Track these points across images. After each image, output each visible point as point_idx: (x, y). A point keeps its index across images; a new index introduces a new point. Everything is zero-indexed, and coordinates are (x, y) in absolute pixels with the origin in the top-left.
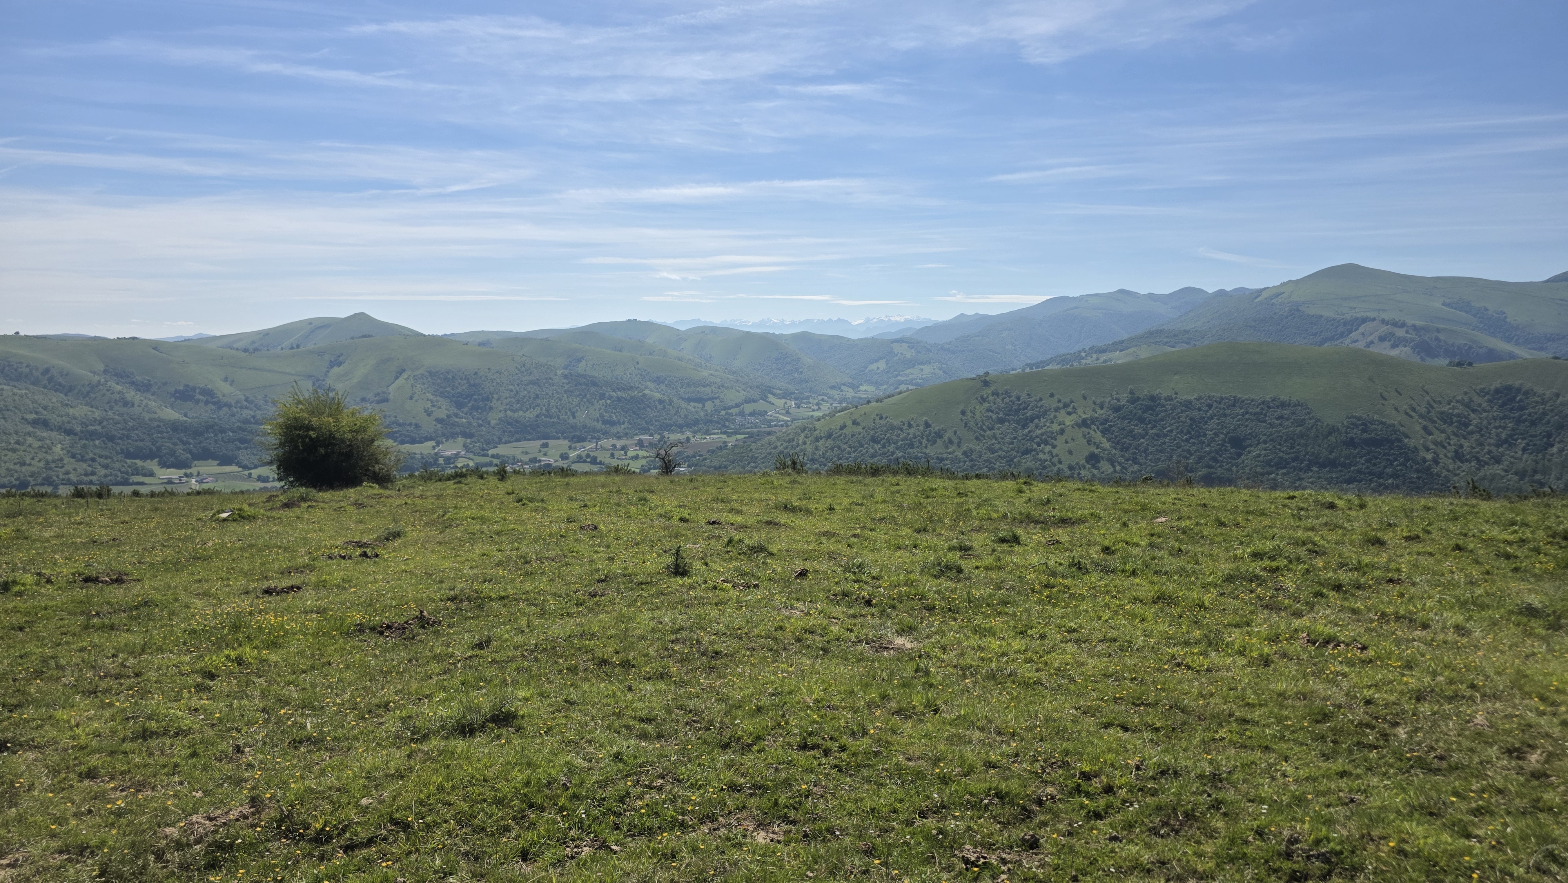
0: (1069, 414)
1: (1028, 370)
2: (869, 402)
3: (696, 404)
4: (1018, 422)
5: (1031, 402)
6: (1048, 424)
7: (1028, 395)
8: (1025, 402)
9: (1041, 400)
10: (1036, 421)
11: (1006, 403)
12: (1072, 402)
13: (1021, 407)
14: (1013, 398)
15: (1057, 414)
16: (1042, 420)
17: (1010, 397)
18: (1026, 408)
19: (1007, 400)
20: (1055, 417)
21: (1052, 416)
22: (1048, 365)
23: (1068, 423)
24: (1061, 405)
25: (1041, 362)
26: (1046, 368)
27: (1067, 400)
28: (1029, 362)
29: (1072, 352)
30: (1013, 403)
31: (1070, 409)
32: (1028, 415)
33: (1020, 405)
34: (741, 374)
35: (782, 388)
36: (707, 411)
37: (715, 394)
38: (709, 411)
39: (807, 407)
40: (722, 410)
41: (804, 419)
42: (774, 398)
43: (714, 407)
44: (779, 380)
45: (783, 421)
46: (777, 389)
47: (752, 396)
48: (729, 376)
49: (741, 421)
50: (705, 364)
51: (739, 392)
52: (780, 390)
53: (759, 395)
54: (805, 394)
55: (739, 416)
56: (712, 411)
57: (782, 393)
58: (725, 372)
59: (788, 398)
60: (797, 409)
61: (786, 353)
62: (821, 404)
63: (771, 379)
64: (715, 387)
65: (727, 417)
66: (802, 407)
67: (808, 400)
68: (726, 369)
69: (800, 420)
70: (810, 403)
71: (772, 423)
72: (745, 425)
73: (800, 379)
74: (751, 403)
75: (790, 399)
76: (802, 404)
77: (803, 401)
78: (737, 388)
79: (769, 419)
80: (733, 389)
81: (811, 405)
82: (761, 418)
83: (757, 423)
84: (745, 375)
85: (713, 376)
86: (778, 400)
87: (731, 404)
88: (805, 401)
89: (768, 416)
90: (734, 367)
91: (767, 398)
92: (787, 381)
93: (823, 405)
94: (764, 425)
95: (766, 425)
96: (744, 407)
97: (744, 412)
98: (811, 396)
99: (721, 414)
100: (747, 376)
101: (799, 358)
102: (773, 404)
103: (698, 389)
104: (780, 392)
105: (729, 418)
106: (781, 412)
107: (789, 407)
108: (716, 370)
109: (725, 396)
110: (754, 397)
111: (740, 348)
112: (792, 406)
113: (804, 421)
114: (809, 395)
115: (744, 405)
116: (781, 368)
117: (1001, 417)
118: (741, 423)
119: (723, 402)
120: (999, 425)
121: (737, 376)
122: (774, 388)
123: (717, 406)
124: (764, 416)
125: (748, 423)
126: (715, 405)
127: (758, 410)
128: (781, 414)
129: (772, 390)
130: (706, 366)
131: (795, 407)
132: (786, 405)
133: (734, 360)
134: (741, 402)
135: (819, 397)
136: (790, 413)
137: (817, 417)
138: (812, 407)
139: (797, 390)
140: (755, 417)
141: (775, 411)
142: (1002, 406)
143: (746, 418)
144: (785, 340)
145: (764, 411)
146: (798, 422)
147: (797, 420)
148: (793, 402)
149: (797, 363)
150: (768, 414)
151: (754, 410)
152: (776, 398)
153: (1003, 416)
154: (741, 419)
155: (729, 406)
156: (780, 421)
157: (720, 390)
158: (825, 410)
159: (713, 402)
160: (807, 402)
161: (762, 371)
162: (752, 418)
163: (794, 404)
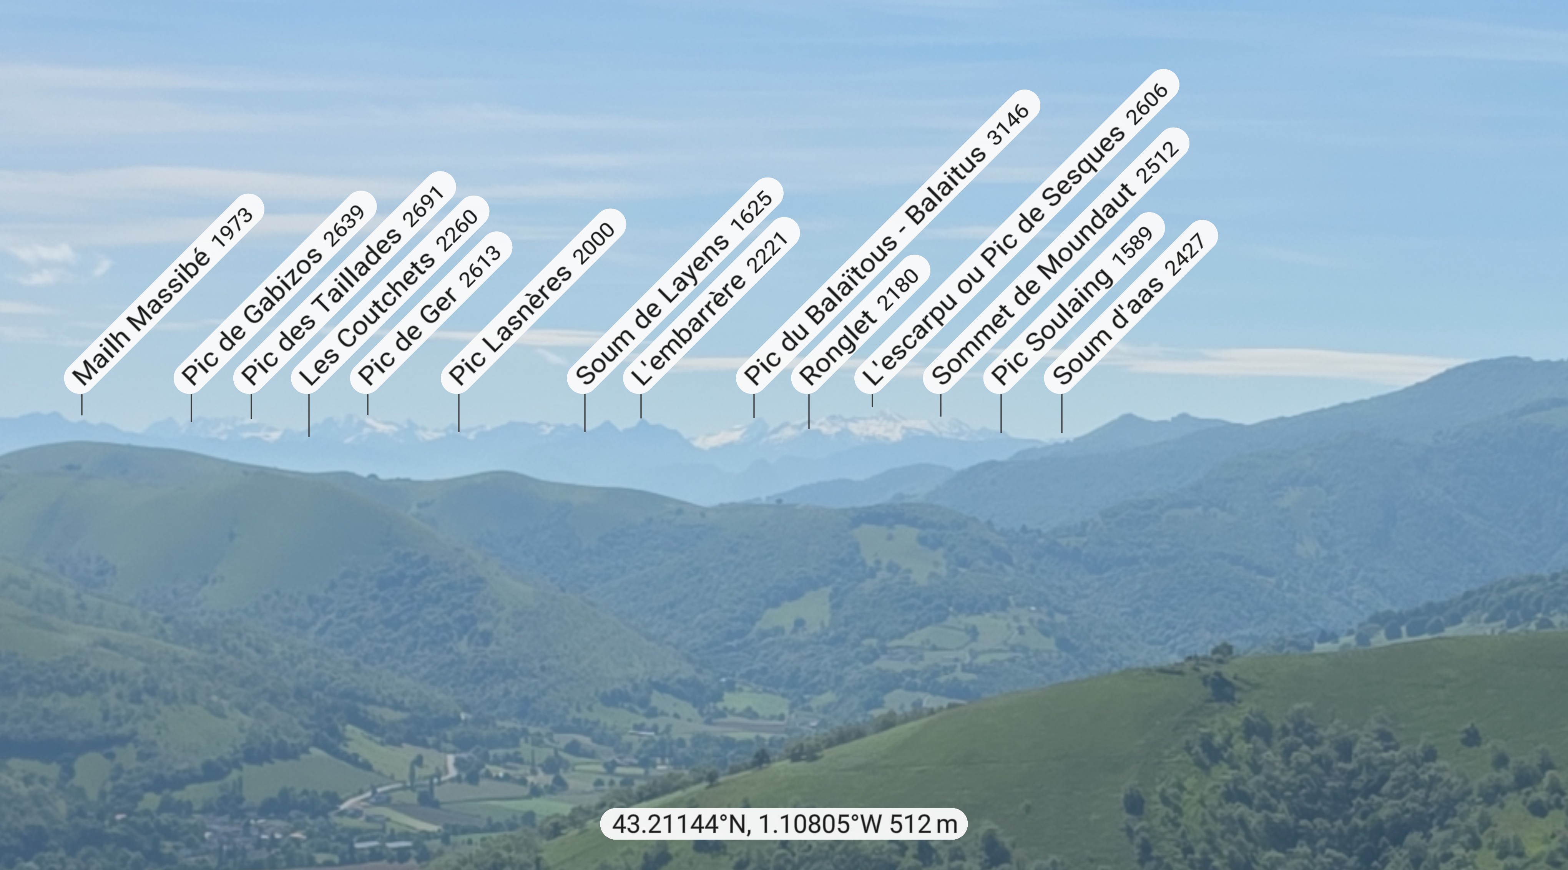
0: (1539, 810)
1: (1380, 640)
2: (762, 759)
3: (35, 766)
4: (1345, 843)
5: (1393, 764)
6: (1458, 851)
7: (1384, 736)
8: (1369, 766)
9: (1430, 755)
10: (1414, 838)
11: (1301, 768)
12: (1547, 765)
13: (1356, 785)
14: (1325, 749)
15: (1493, 810)
16: (1438, 835)
17: (1313, 743)
18: (1376, 790)
19: (1303, 755)
20: (1485, 823)
21: (1473, 819)
22: (1456, 620)
23: (1533, 849)
24: (1507, 777)
25: (1430, 607)
26: (1450, 631)
27: (1530, 760)
28: (1385, 606)
29: (1545, 573)
30: (1328, 767)
31: (1540, 794)
32: (1384, 813)
33: (1353, 775)
34: (229, 644)
35: (402, 702)
36: (80, 792)
37: (120, 724)
38: (93, 795)
39: (507, 777)
40: (146, 788)
41: (494, 827)
42: (370, 739)
43: (114, 778)
44: (394, 668)
45: (406, 836)
46: (382, 704)
47: (275, 733)
48: (179, 648)
49: (226, 834)
50: (78, 596)
51: (223, 716)
52: (398, 706)
53: (307, 727)
54: (499, 723)
55: (221, 813)
56: (103, 795)
57: (405, 722)
58: (162, 631)
59: (431, 740)
60: (465, 785)
61: (425, 559)
62: (566, 765)
63: (356, 664)
64: (119, 696)
65: (165, 818)
66: (488, 775)
67: (511, 751)
68: (167, 620)
69: (477, 830)
70: (521, 761)
71: (358, 846)
72: (244, 851)
73: (482, 663)
74: (272, 763)
75: (437, 746)
76: (488, 767)
77: (492, 753)
78: (215, 698)
79: (344, 830)
80: (194, 702)
81: (523, 770)
82: (311, 822)
83: (297, 841)
84: (249, 644)
85: (115, 648)
86: (387, 750)
87: (184, 766)
88: (500, 752)
89: (342, 813)
90: (203, 613)
91: (342, 739)
92: (424, 671)
93: (574, 770)
94: (326, 850)
95: (335, 851)
96: (240, 779)
97: (241, 800)
98: (525, 732)
99: (141, 806)
100: (258, 650)
101: (481, 580)
102: (367, 766)
103: (47, 703)
104: (399, 715)
105: (175, 823)
106: (397, 797)
107: (431, 778)
108: (126, 626)
109: (159, 733)
110: (285, 738)
111: (232, 536)
112: (447, 771)
113: (494, 835)
114: (519, 726)
115: (240, 768)
116: (404, 618)
117: (1283, 822)
118: (228, 843)
119: (149, 756)
120: (1274, 853)
121: (215, 651)
122: (373, 702)
123: (130, 772)
124: (327, 817)
125: (259, 844)
126: (119, 769)
127: (298, 791)
128: (402, 808)
129: (361, 706)
130: (83, 607)
131: (458, 779)
132: (419, 771)
133: (205, 581)
134: (228, 757)
135: (556, 736)
136: (436, 804)
137: (548, 818)
138: (530, 779)
139: (467, 709)
140: (290, 820)
141: (374, 792)
142: (1284, 779)
143: (248, 825)
144: (420, 506)
145: (327, 795)
146: (470, 842)
147: (465, 831)
148: (451, 759)
149: (469, 599)
150: (343, 807)
151: (284, 793)
152: (378, 739)
153: (1290, 819)
154: (229, 829)
155: (178, 772)
156: (392, 838)
157: (138, 709)
158: (584, 793)
159: (111, 756)
160: (508, 758)
161: (321, 632)
162: (278, 823)
163: (458, 764)
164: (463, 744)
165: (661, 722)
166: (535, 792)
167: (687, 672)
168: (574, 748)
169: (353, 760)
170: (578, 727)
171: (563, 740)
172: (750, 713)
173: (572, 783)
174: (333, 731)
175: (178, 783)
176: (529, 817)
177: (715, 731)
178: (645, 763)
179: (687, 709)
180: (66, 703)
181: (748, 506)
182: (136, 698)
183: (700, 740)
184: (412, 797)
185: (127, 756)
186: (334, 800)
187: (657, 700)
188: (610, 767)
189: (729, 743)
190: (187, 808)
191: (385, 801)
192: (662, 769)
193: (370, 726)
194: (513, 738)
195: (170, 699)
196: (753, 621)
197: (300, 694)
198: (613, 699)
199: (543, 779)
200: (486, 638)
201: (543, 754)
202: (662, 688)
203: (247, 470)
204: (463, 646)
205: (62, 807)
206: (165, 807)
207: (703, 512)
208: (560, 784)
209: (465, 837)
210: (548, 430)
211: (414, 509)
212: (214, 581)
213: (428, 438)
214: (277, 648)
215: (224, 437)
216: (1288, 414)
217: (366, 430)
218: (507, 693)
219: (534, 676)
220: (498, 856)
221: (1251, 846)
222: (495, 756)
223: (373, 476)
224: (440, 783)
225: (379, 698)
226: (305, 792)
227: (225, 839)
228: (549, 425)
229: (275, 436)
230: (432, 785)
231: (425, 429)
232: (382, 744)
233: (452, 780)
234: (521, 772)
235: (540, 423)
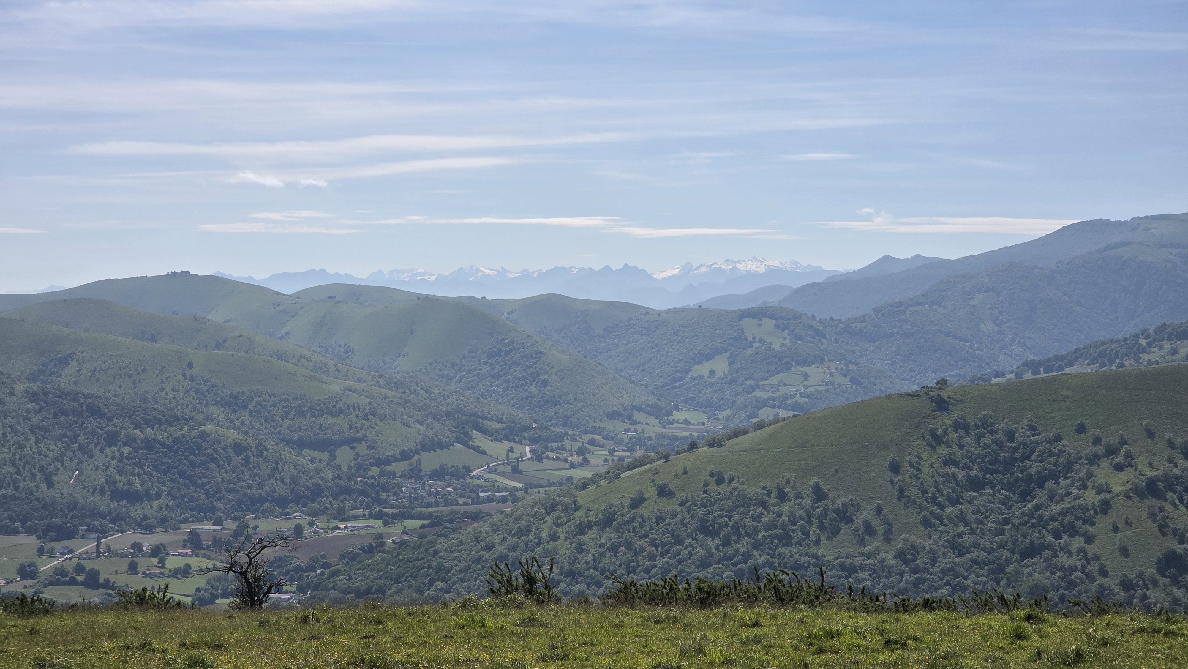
0: (1119, 468)
1: (1028, 376)
2: (693, 446)
3: (316, 454)
4: (1010, 487)
5: (1038, 443)
6: (1075, 491)
7: (1032, 428)
8: (1024, 444)
9: (1058, 438)
10: (1050, 484)
11: (986, 446)
12: (1123, 442)
13: (1018, 455)
14: (1000, 436)
15: (1094, 468)
16: (1063, 482)
17: (992, 433)
18: (1028, 458)
19: (987, 439)
20: (1090, 475)
21: (1082, 474)
22: (1071, 364)
23: (1117, 489)
24: (1100, 450)
25: (1057, 358)
26: (1067, 371)
27: (1113, 439)
28: (1031, 357)
29: (1120, 337)
30: (1001, 446)
31: (1120, 459)
32: (1033, 471)
33: (1015, 449)
34: (412, 388)
35: (502, 418)
36: (339, 467)
37: (358, 431)
38: (345, 468)
39: (558, 459)
40: (372, 465)
41: (551, 485)
42: (486, 438)
43: (355, 460)
44: (497, 401)
45: (505, 489)
46: (491, 420)
47: (437, 436)
48: (387, 391)
49: (413, 488)
50: (335, 365)
51: (410, 427)
52: (499, 421)
53: (451, 432)
54: (553, 429)
55: (411, 477)
56: (350, 468)
57: (503, 429)
58: (378, 382)
59: (517, 439)
60: (536, 462)
61: (512, 342)
62: (589, 452)
63: (478, 399)
64: (357, 417)
65: (383, 480)
66: (548, 457)
67: (560, 444)
68: (380, 377)
69: (543, 486)
70: (565, 450)
71: (481, 494)
72: (423, 498)
73: (543, 397)
74: (435, 451)
75: (520, 442)
76: (548, 453)
77: (549, 445)
78: (405, 417)
79: (474, 486)
80: (395, 419)
81: (566, 454)
82: (456, 482)
83: (450, 493)
84: (422, 389)
85: (354, 392)
86: (495, 444)
87: (392, 452)
88: (555, 445)
89: (472, 477)
90: (399, 372)
91: (471, 438)
92: (513, 402)
93: (593, 453)
94: (464, 497)
95: (468, 498)
96: (419, 460)
97: (420, 471)
98: (567, 434)
99: (370, 474)
100: (426, 392)
101: (541, 352)
102: (484, 453)
103: (321, 421)
104: (500, 426)
105: (387, 483)
106: (500, 469)
107: (518, 458)
108: (360, 380)
109: (378, 436)
110: (442, 438)
111: (412, 332)
112: (526, 456)
113: (552, 489)
114: (563, 431)
115: (419, 454)
116: (501, 373)
117: (976, 476)
118: (414, 493)
119: (373, 447)
120: (972, 493)
121: (405, 393)
122: (486, 418)
123: (363, 456)
124: (464, 479)
125: (430, 494)
126: (358, 455)
127: (449, 466)
128: (502, 474)
129: (481, 421)
130: (338, 370)
131: (531, 459)
132: (511, 455)
133: (399, 356)
134: (413, 448)
135: (583, 436)
136: (521, 472)
137: (580, 479)
138: (570, 459)
139: (535, 421)
140: (445, 481)
141: (488, 466)
142: (976, 452)
143: (424, 484)
144: (508, 313)
145: (464, 467)
146: (539, 492)
147: (536, 487)
148: (528, 449)
149: (535, 363)
150: (472, 474)
151: (442, 467)
152: (490, 438)
153: (981, 474)
154: (414, 486)
155: (388, 456)
156: (498, 491)
157: (367, 423)
158: (598, 466)
159: (353, 448)
160: (559, 448)
161: (459, 381)
162: (439, 483)
163: (530, 451)
164: (533, 441)
165: (639, 427)
166: (573, 466)
167: (652, 400)
168: (592, 442)
169: (477, 449)
170: (595, 431)
171: (587, 437)
172: (686, 422)
173: (592, 460)
174: (466, 435)
175: (388, 462)
176: (570, 479)
177: (667, 432)
178: (630, 450)
179: (653, 420)
180: (331, 421)
181: (683, 310)
182: (365, 418)
183: (660, 437)
184: (508, 469)
185: (362, 448)
186: (468, 470)
187: (637, 416)
188: (612, 452)
189: (675, 438)
190: (393, 475)
191: (494, 471)
192: (640, 453)
193: (485, 432)
194: (560, 438)
195: (383, 418)
196: (687, 372)
197: (448, 415)
198: (613, 416)
199: (577, 459)
200: (545, 383)
201: (576, 446)
202: (640, 409)
203: (418, 297)
204: (533, 388)
205: (330, 475)
206: (382, 474)
207: (659, 314)
208: (586, 461)
209: (536, 490)
210: (576, 271)
211: (505, 315)
212: (404, 356)
213: (512, 277)
214: (436, 391)
215: (407, 280)
216: (975, 253)
217: (480, 274)
218: (556, 413)
219: (571, 404)
220: (554, 499)
221: (959, 489)
222: (551, 446)
223: (484, 298)
224: (522, 461)
225: (489, 416)
226: (453, 467)
227: (413, 491)
228: (576, 269)
229: (433, 278)
230: (518, 461)
231: (510, 272)
232: (492, 441)
233: (528, 459)
234: (565, 455)
235: (571, 267)
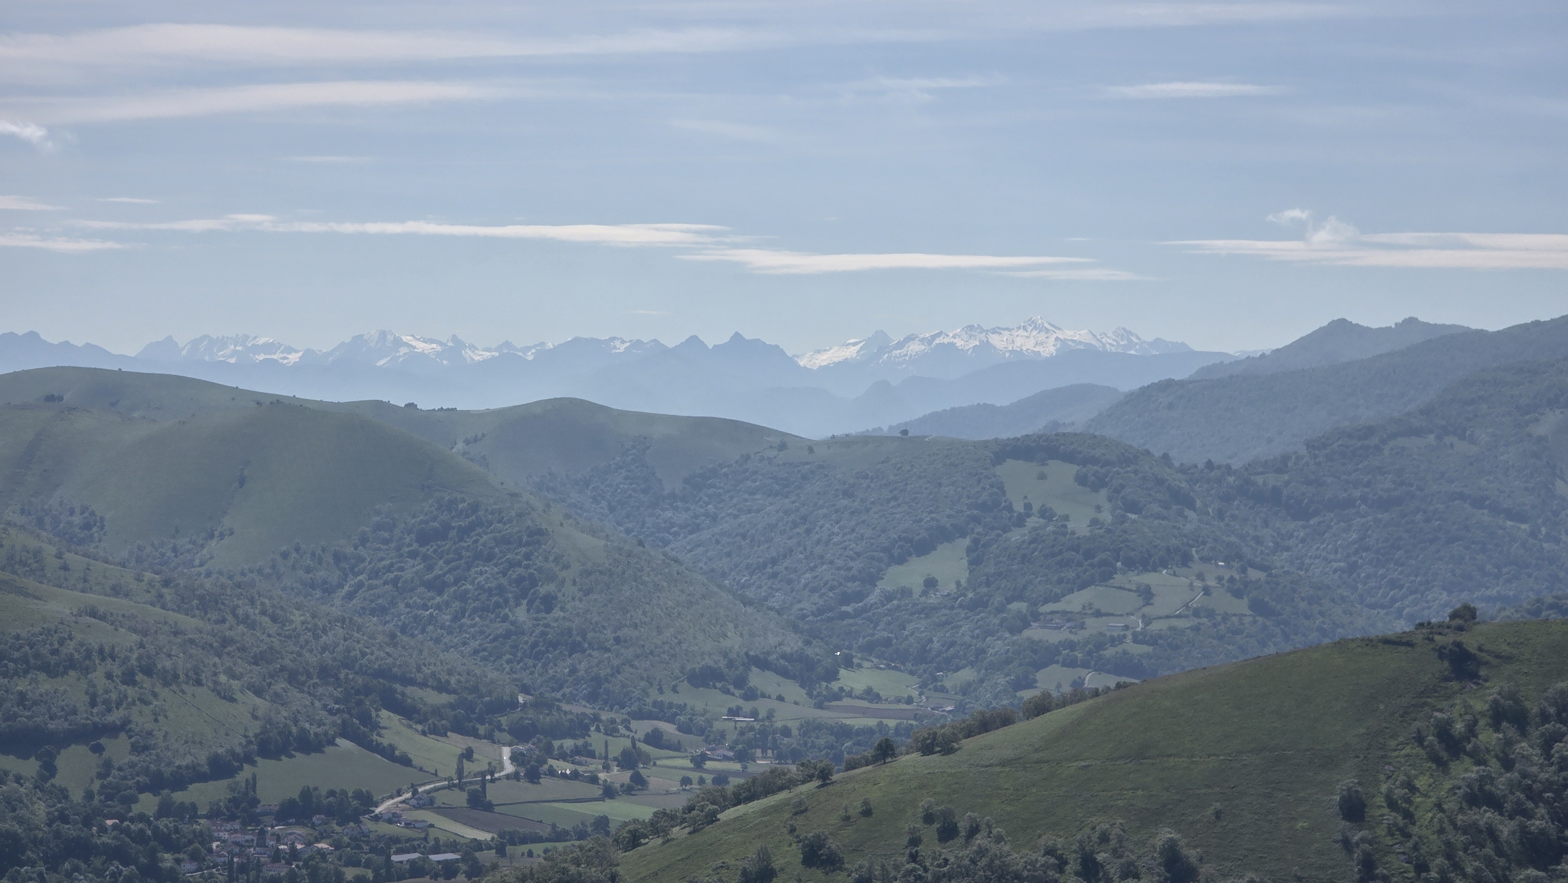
2: (885, 750)
34: (240, 611)
35: (448, 682)
36: (63, 794)
37: (109, 710)
38: (77, 796)
39: (575, 775)
40: (142, 788)
41: (559, 836)
42: (410, 727)
43: (100, 776)
44: (437, 641)
45: (453, 846)
46: (424, 685)
47: (296, 722)
48: (181, 617)
49: (237, 844)
50: (59, 556)
51: (232, 700)
52: (442, 687)
53: (331, 712)
54: (565, 707)
55: (232, 818)
56: (89, 795)
57: (452, 706)
58: (161, 596)
59: (482, 730)
60: (524, 784)
61: (474, 508)
62: (647, 760)
63: (393, 636)
64: (109, 676)
65: (164, 824)
66: (552, 772)
67: (580, 742)
68: (166, 583)
69: (538, 839)
70: (592, 754)
71: (395, 858)
72: (259, 866)
73: (543, 634)
74: (291, 756)
75: (489, 737)
76: (551, 762)
77: (556, 743)
78: (223, 678)
79: (380, 838)
80: (199, 683)
81: (595, 765)
82: (338, 829)
83: (322, 854)
84: (263, 613)
85: (103, 618)
86: (430, 741)
87: (188, 760)
88: (568, 744)
89: (377, 818)
90: (208, 574)
91: (375, 726)
92: (474, 644)
93: (655, 764)
94: (356, 864)
95: (367, 865)
96: (254, 778)
97: (255, 802)
98: (596, 719)
99: (136, 809)
100: (274, 619)
101: (540, 532)
102: (405, 761)
103: (22, 685)
104: (444, 698)
105: (177, 830)
106: (441, 798)
107: (483, 774)
108: (116, 591)
109: (156, 720)
111: (242, 482)
112: (502, 768)
113: (560, 846)
114: (589, 711)
115: (253, 763)
117: (1542, 832)
118: (239, 855)
119: (146, 748)
121: (224, 621)
122: (412, 682)
123: (120, 769)
124: (358, 822)
125: (276, 857)
126: (108, 765)
127: (323, 791)
128: (447, 811)
129: (398, 687)
130: (65, 568)
131: (515, 776)
132: (468, 766)
134: (238, 750)
135: (634, 724)
136: (489, 807)
137: (626, 824)
138: (602, 776)
140: (313, 826)
141: (415, 792)
142: (1543, 776)
143: (262, 833)
144: (467, 442)
145: (358, 795)
146: (530, 854)
147: (524, 841)
148: (506, 752)
149: (527, 556)
150: (378, 810)
151: (306, 794)
152: (420, 727)
154: (240, 838)
155: (179, 767)
156: (437, 850)
157: (131, 692)
158: (668, 793)
159: (98, 749)
160: (577, 751)
161: (350, 596)
162: (299, 831)
163: (514, 758)
164: (520, 733)
165: (763, 706)
166: (609, 793)
167: (793, 644)
168: (655, 739)
169: (388, 753)
170: (662, 712)
171: (642, 728)
172: (871, 695)
173: (653, 781)
174: (366, 719)
175: (180, 782)
176: (602, 823)
177: (828, 716)
178: (742, 756)
179: (793, 690)
180: (46, 685)
181: (864, 440)
182: (129, 679)
183: (810, 728)
184: (460, 799)
185: (119, 750)
186: (367, 801)
187: (757, 679)
188: (699, 762)
189: (844, 732)
190: (190, 812)
191: (427, 803)
192: (762, 764)
193: (408, 712)
194: (579, 727)
195: (170, 679)
196: (872, 580)
197: (324, 672)
198: (704, 678)
199: (618, 776)
200: (549, 603)
201: (618, 745)
202: (763, 664)
203: (259, 400)
204: (521, 614)
205: (40, 810)
206: (165, 810)
207: (811, 447)
208: (639, 781)
209: (525, 848)
210: (622, 348)
211: (460, 446)
212: (222, 536)
213: (477, 358)
214: (297, 617)
215: (232, 361)
216: (1545, 317)
217: (403, 350)
218: (573, 671)
219: (607, 650)
220: (564, 871)
221: (1502, 861)
222: (561, 747)
223: (411, 406)
224: (493, 781)
225: (419, 677)
226: (332, 793)
227: (237, 850)
228: (623, 342)
229: (294, 357)
230: (484, 782)
231: (473, 348)
232: (424, 733)
233: (508, 777)
234: (592, 768)
235: (613, 339)
